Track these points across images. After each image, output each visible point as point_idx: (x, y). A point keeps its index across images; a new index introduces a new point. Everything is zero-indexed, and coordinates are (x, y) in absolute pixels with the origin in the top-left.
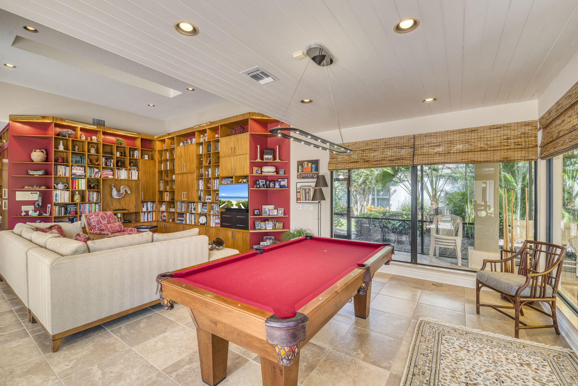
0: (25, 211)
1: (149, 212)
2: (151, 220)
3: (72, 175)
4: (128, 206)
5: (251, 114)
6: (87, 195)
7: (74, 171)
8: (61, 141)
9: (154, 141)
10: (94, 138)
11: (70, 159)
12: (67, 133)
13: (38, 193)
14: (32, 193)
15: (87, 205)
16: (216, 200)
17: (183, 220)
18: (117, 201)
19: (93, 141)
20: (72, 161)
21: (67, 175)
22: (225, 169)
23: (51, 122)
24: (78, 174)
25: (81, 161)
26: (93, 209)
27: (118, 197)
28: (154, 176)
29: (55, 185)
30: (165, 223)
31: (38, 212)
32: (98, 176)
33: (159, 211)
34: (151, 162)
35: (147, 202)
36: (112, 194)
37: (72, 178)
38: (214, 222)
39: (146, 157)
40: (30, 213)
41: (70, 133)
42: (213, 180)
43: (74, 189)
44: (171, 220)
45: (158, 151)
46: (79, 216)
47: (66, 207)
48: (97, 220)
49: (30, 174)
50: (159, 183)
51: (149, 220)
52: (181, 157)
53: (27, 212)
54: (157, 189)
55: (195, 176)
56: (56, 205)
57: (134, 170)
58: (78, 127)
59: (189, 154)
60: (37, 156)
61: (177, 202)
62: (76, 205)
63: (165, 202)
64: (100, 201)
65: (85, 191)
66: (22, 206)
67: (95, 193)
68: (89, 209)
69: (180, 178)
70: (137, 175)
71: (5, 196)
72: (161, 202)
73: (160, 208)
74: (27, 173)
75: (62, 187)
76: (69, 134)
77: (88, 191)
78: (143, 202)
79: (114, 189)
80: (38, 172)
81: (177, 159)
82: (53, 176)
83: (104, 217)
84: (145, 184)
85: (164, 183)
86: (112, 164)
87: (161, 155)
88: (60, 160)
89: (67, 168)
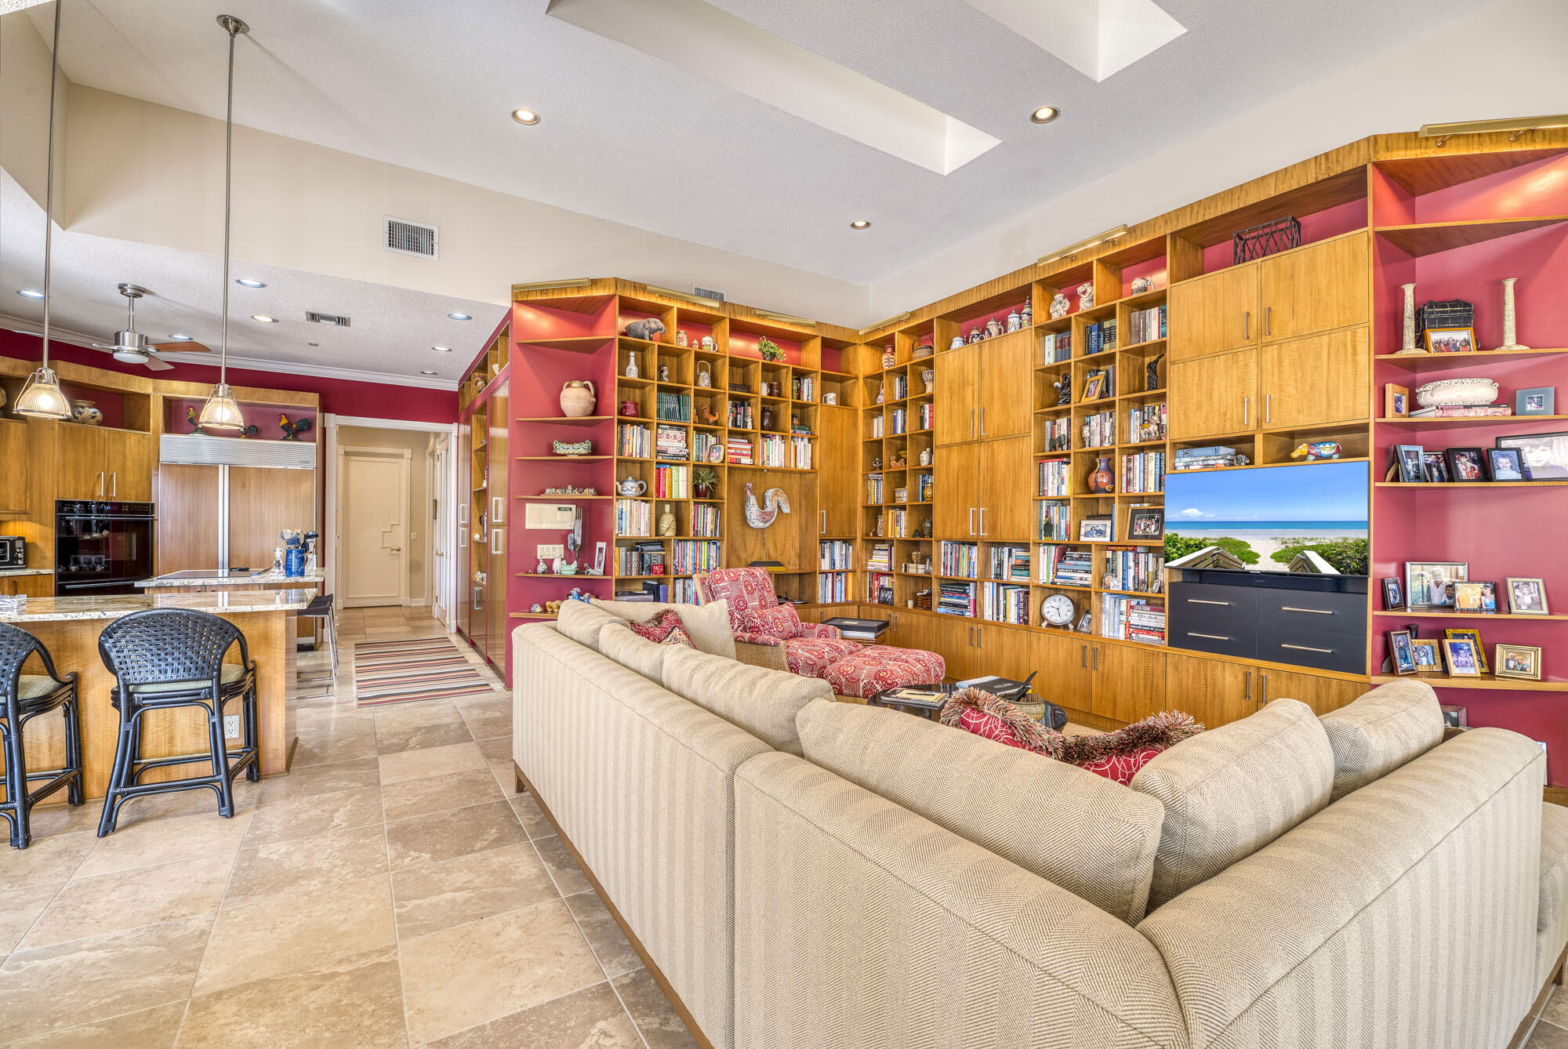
0: (545, 561)
1: (839, 573)
2: (843, 600)
3: (658, 452)
4: (782, 554)
5: (1381, 143)
6: (692, 514)
7: (662, 443)
8: (632, 354)
9: (851, 349)
10: (707, 340)
11: (653, 406)
12: (647, 326)
13: (574, 507)
14: (559, 509)
15: (690, 546)
16: (1131, 537)
17: (966, 607)
18: (757, 536)
19: (706, 349)
20: (658, 411)
21: (646, 456)
22: (1199, 406)
23: (611, 293)
24: (671, 451)
25: (680, 410)
26: (704, 557)
27: (761, 525)
28: (853, 459)
29: (618, 483)
30: (889, 612)
31: (575, 564)
32: (718, 458)
33: (865, 572)
34: (846, 412)
35: (832, 541)
36: (748, 513)
37: (657, 463)
38: (1120, 622)
39: (832, 398)
40: (557, 565)
41: (653, 326)
42: (1125, 458)
43: (661, 499)
44: (910, 603)
45: (866, 378)
46: (672, 579)
47: (642, 550)
48: (734, 595)
49: (558, 452)
50: (866, 479)
51: (838, 600)
52: (964, 384)
53: (549, 563)
54: (860, 500)
55: (1028, 447)
56: (621, 542)
57: (802, 439)
58: (672, 307)
59: (1001, 372)
60: (575, 399)
61: (939, 541)
62: (665, 544)
63: (883, 541)
64: (721, 535)
65: (687, 502)
66: (539, 546)
67: (710, 510)
68: (695, 558)
69: (955, 459)
70: (810, 455)
71: (496, 518)
72: (873, 541)
73: (867, 561)
74: (551, 451)
75: (634, 490)
76: (652, 331)
77: (695, 503)
78: (822, 541)
79: (753, 500)
80: (577, 445)
81: (946, 394)
82: (615, 457)
83: (752, 586)
84: (831, 486)
85: (887, 477)
86: (749, 420)
87: (874, 393)
88: (631, 410)
89: (647, 433)
